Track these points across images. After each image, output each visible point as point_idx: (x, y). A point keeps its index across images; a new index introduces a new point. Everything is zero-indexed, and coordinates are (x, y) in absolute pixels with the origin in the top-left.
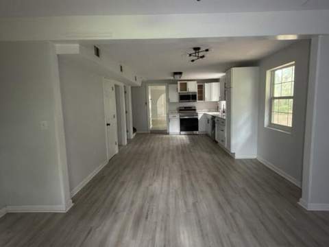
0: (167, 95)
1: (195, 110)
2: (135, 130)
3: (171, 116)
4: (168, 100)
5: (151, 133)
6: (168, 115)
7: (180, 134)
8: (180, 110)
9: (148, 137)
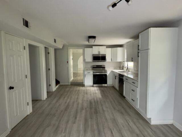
0: (84, 57)
1: (105, 68)
2: (57, 82)
3: (86, 72)
4: (84, 60)
5: (71, 85)
6: (84, 71)
7: (93, 87)
8: (93, 68)
9: (68, 89)
